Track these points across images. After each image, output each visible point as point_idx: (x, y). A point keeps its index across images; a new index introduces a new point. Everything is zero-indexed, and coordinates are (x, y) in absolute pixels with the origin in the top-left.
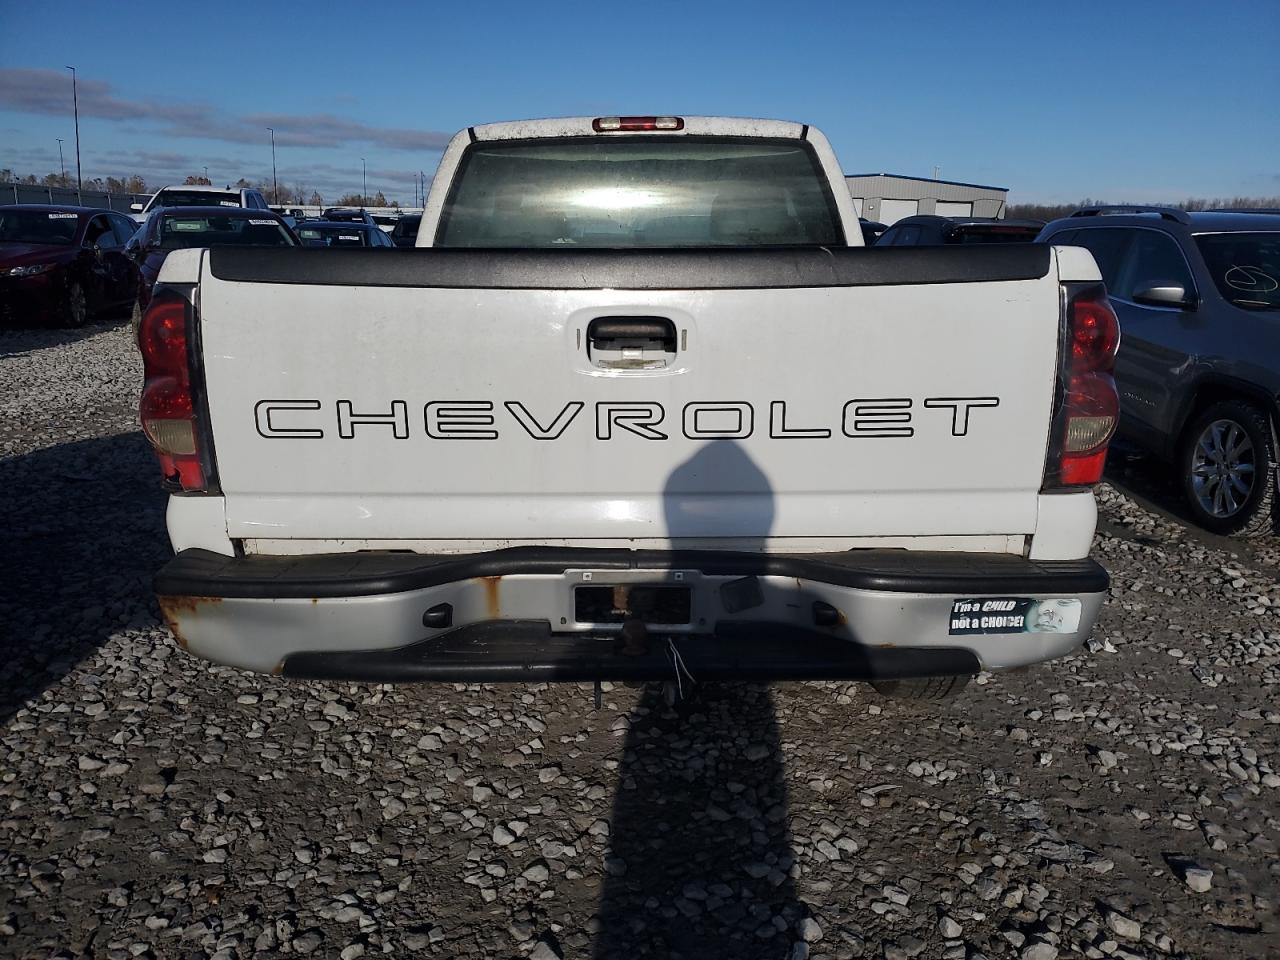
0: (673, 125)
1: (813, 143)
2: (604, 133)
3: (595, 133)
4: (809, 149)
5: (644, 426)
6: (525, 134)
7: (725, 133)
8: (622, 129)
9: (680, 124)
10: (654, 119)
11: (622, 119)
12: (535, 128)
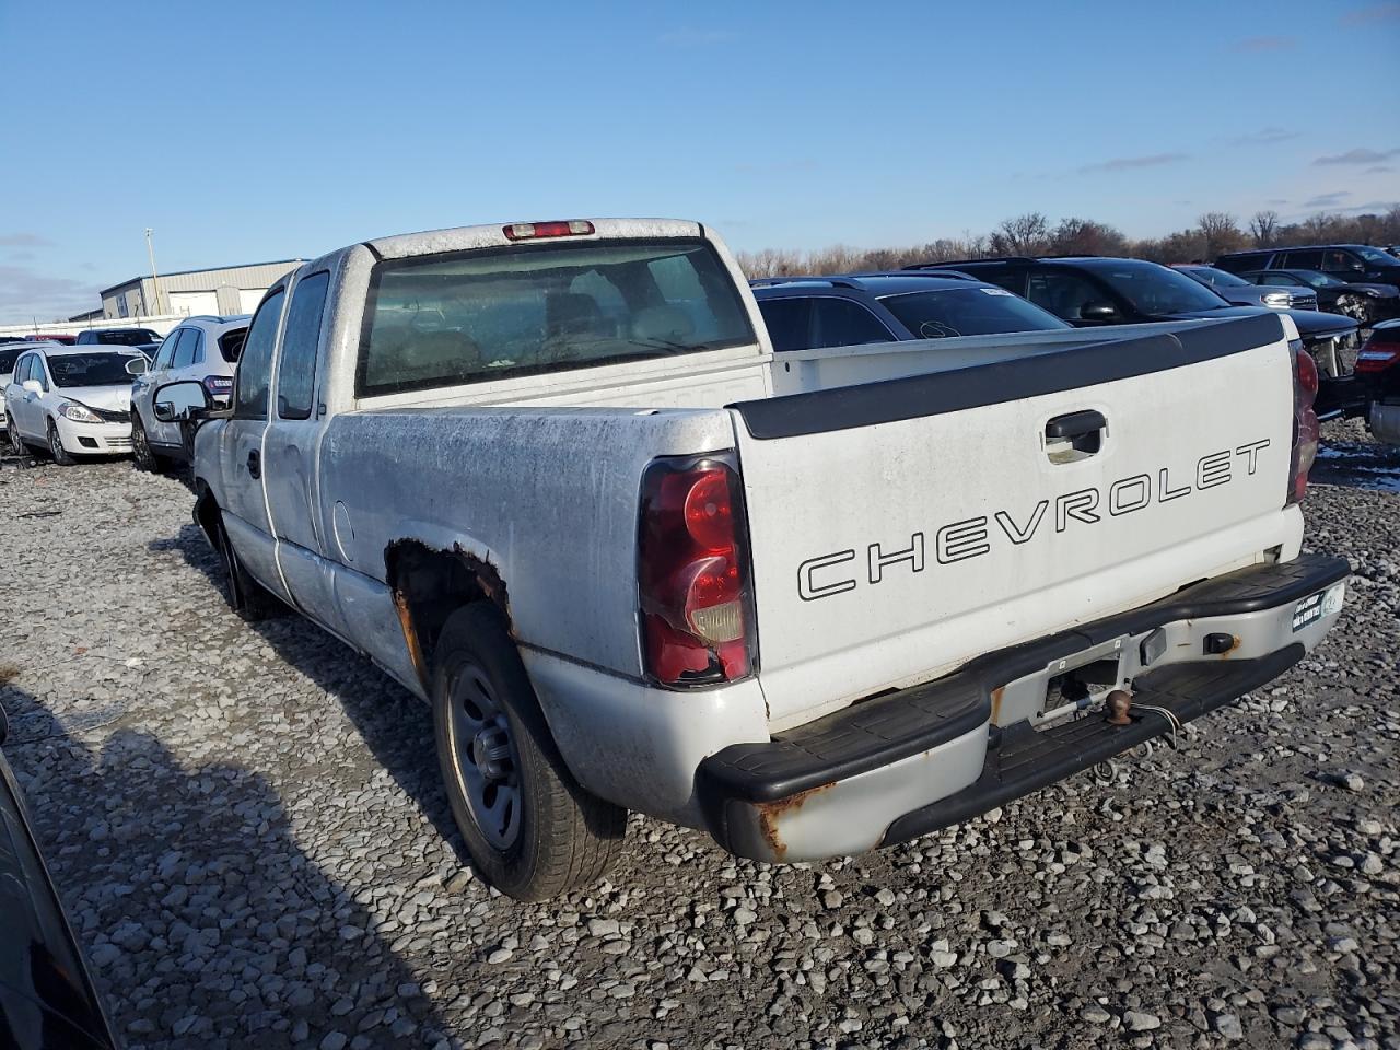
0: (586, 229)
1: (711, 240)
2: (519, 242)
3: (509, 242)
4: (709, 246)
5: (1085, 512)
6: (436, 248)
7: (635, 236)
8: (537, 236)
9: (592, 230)
10: (566, 224)
11: (535, 225)
12: (444, 240)
